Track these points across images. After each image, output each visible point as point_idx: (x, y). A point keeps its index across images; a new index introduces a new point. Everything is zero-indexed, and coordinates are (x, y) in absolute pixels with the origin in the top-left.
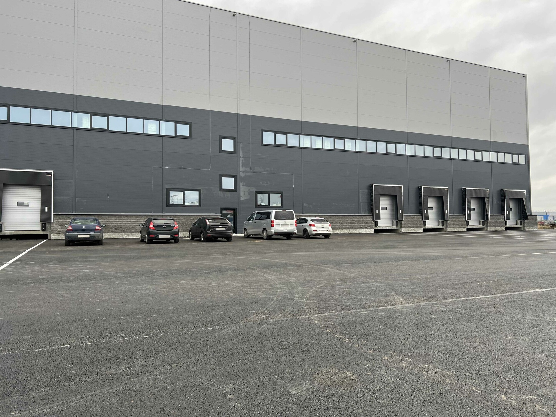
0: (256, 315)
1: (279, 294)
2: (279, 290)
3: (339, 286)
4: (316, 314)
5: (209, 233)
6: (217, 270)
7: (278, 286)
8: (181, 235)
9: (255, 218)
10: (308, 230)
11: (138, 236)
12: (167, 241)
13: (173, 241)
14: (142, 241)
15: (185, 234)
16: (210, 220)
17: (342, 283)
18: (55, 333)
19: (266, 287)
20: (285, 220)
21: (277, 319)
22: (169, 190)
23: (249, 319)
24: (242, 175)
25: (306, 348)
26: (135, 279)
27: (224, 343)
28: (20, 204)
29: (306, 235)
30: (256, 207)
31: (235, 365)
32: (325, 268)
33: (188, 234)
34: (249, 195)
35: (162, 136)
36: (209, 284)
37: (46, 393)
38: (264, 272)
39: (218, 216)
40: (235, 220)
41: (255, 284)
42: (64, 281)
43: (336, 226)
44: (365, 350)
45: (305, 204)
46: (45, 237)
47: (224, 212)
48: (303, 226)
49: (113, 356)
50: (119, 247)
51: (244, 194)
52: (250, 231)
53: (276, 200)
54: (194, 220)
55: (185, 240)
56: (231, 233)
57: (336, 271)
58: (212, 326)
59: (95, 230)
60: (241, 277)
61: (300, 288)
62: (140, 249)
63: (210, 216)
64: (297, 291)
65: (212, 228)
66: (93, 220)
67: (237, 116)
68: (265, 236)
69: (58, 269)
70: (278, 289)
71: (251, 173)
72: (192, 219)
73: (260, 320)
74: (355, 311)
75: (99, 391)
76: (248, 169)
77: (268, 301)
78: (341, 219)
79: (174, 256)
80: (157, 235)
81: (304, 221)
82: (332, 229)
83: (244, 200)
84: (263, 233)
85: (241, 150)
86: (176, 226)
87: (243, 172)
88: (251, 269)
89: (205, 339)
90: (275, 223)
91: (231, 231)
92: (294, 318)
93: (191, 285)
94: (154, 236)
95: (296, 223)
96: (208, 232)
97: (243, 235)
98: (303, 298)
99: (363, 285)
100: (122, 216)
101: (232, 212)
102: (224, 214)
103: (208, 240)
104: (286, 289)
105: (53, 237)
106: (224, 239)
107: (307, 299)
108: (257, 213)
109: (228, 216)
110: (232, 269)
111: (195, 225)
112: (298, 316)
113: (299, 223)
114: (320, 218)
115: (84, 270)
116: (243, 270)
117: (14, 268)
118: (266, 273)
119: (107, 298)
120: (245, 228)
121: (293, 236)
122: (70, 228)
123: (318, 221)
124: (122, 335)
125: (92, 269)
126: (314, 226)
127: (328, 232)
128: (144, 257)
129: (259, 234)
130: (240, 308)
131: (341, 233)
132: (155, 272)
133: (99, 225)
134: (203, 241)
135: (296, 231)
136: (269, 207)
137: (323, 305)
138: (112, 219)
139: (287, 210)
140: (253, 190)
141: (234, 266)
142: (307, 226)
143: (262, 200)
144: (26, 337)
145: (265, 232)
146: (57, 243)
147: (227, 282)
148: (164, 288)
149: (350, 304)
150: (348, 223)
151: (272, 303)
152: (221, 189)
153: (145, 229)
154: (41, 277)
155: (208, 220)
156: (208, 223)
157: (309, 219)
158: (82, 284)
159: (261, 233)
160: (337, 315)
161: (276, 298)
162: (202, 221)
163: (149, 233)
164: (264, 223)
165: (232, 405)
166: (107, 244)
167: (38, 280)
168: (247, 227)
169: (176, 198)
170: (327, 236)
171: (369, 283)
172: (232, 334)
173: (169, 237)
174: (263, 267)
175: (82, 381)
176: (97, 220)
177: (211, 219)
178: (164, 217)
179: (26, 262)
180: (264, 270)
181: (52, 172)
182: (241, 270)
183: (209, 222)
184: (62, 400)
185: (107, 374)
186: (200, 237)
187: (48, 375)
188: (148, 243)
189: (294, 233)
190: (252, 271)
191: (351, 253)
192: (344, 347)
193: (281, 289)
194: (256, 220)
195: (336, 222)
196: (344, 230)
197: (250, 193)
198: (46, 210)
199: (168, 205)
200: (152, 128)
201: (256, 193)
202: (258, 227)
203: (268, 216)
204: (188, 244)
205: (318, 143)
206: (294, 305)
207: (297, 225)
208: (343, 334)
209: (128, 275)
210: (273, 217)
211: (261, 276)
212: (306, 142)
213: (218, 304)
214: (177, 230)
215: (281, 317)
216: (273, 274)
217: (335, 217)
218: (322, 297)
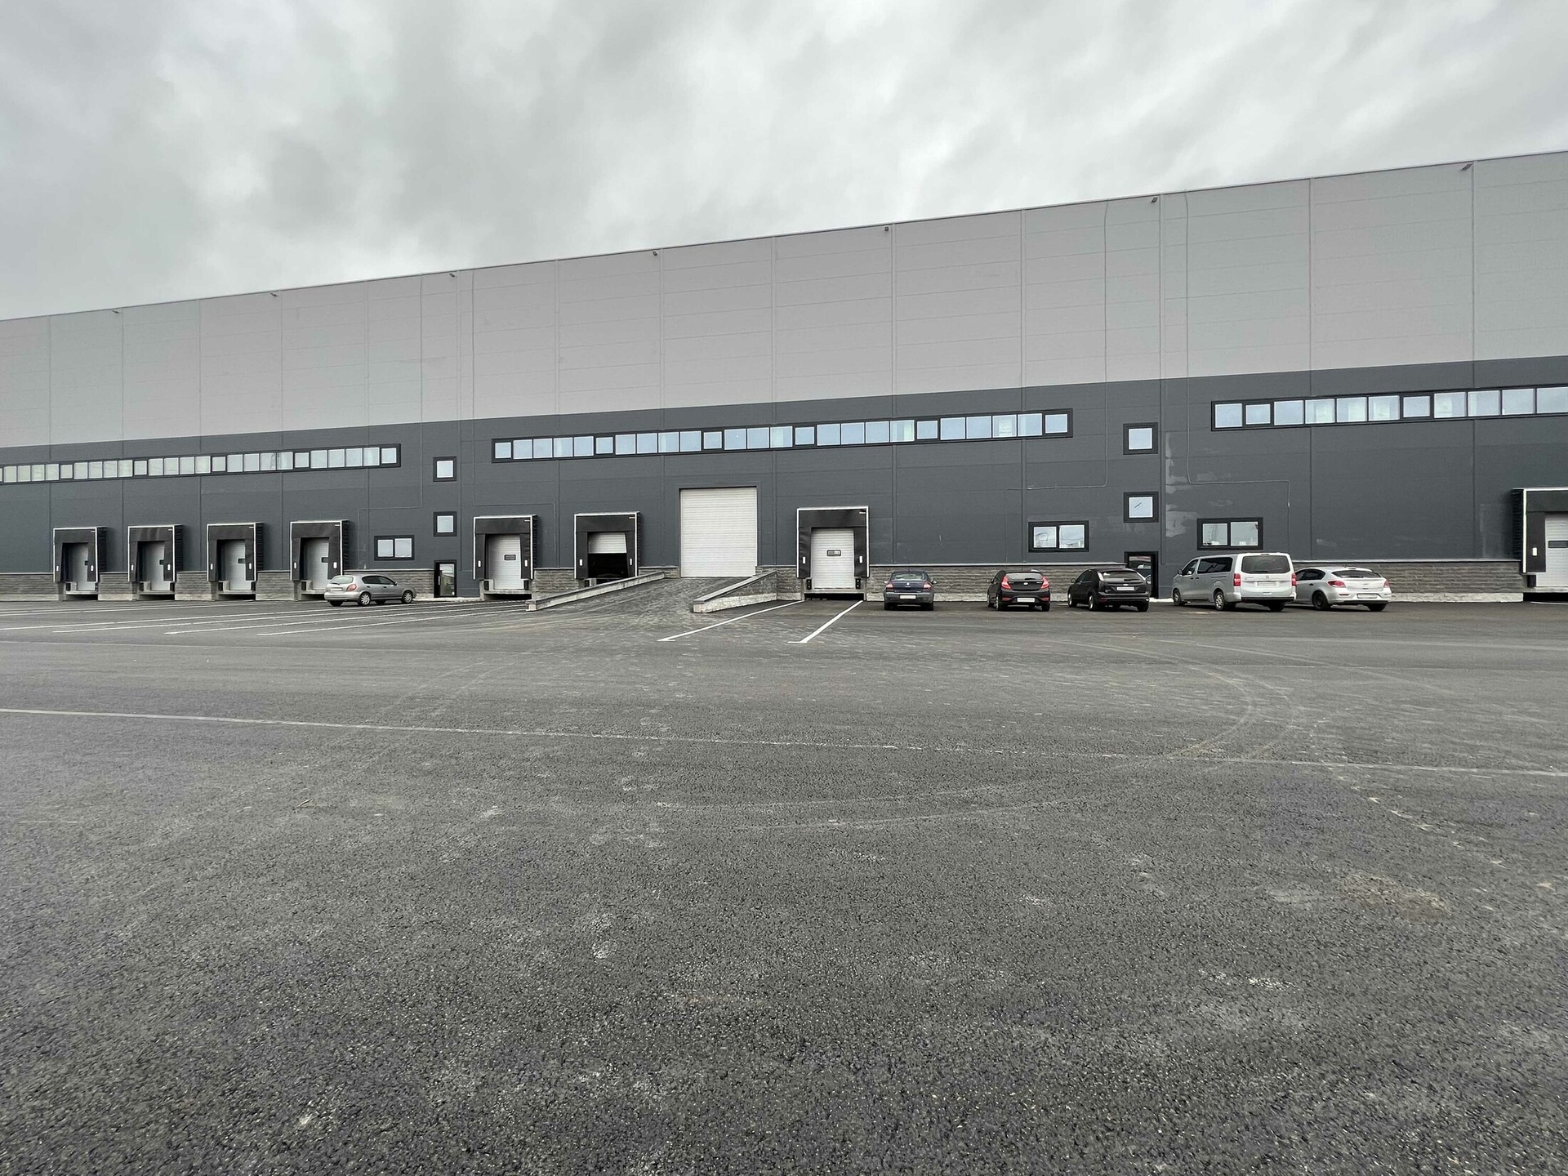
0: (1197, 746)
1: (1251, 715)
2: (1250, 707)
3: (1407, 713)
4: (1342, 761)
5: (1103, 596)
6: (1120, 660)
7: (1248, 699)
8: (1054, 597)
9: (1197, 570)
10: (1326, 592)
11: (984, 598)
12: (1030, 608)
13: (1040, 608)
14: (991, 606)
15: (1060, 597)
16: (1105, 574)
17: (1418, 707)
18: (876, 728)
19: (1220, 699)
20: (1266, 572)
21: (1244, 759)
22: (1032, 525)
23: (1183, 751)
24: (1170, 490)
25: (1315, 822)
26: (981, 664)
27: (1132, 784)
28: (831, 553)
29: (1320, 602)
30: (1199, 549)
31: (1154, 824)
32: (1370, 673)
33: (1065, 597)
34: (1184, 528)
35: (1021, 438)
36: (1105, 682)
37: (868, 804)
38: (1217, 671)
39: (1121, 567)
40: (1154, 573)
41: (1197, 691)
42: (885, 659)
43: (1404, 585)
44: (1481, 857)
45: (1318, 541)
46: (859, 597)
47: (1132, 559)
48: (1311, 584)
49: (952, 773)
50: (957, 613)
51: (1174, 526)
52: (1187, 593)
53: (1245, 533)
54: (1076, 574)
55: (1060, 607)
56: (1147, 596)
57: (1400, 681)
58: (1111, 752)
59: (923, 588)
60: (1167, 675)
61: (1302, 708)
62: (988, 618)
63: (1105, 567)
64: (1295, 712)
65: (1109, 587)
66: (919, 574)
67: (1160, 382)
68: (1219, 601)
69: (880, 642)
70: (1247, 703)
71: (1189, 487)
72: (1075, 570)
73: (1206, 755)
74: (1453, 769)
75: (935, 816)
76: (1183, 479)
77: (1225, 724)
78: (1420, 570)
79: (1042, 633)
80: (1013, 597)
81: (1316, 575)
82: (1393, 592)
83: (1175, 536)
84: (1215, 598)
85: (1167, 447)
86: (1046, 583)
87: (1172, 485)
88: (1187, 662)
89: (1098, 772)
90: (1242, 579)
91: (1146, 593)
92: (1284, 762)
93: (1071, 681)
94: (1009, 599)
95: (1294, 580)
96: (1103, 594)
97: (1171, 600)
98: (1308, 727)
99: (1480, 717)
100: (961, 569)
101: (1148, 559)
102: (1133, 562)
103: (1101, 607)
104: (1266, 705)
105: (870, 597)
106: (1133, 607)
107: (1319, 730)
108: (1202, 560)
109: (1141, 567)
110: (1151, 661)
111: (1077, 581)
112: (1297, 760)
113: (1301, 580)
114: (1358, 569)
115: (910, 644)
116: (1171, 663)
117: (827, 637)
118: (1221, 672)
119: (941, 687)
120: (1176, 589)
121: (1287, 605)
122: (890, 586)
123: (1353, 575)
124: (963, 744)
125: (920, 644)
126: (1340, 584)
127: (1379, 598)
128: (994, 631)
129: (1207, 600)
130: (1166, 730)
131: (1420, 600)
132: (1012, 656)
133: (928, 581)
134: (1092, 610)
135: (1294, 595)
136: (1228, 548)
137: (1360, 746)
138: (946, 573)
139: (1271, 554)
140: (1193, 516)
141: (1153, 655)
142: (1324, 585)
143: (1214, 535)
144: (842, 727)
145: (1219, 596)
146: (873, 606)
147: (1138, 682)
148: (1027, 682)
149: (1437, 754)
150: (1439, 579)
151: (1234, 728)
152: (1127, 519)
153: (996, 589)
154: (856, 650)
155: (1102, 573)
156: (1102, 579)
157: (1328, 571)
158: (908, 665)
159: (1211, 598)
160: (1399, 772)
161: (1242, 721)
162: (1091, 575)
163: (1001, 595)
164: (1217, 579)
165: (1149, 890)
166: (940, 609)
167: (854, 656)
168: (1179, 586)
169: (1045, 537)
170: (1376, 607)
171: (1501, 714)
172: (1149, 772)
173: (1032, 600)
174: (1216, 661)
175: (912, 798)
176: (926, 574)
177: (1107, 573)
178: (1025, 569)
179: (839, 630)
180: (1217, 667)
181: (867, 508)
182: (1167, 662)
183: (1104, 577)
184: (887, 818)
185: (944, 796)
186: (1087, 602)
187: (869, 781)
188: (999, 610)
189: (1290, 600)
190: (1191, 667)
191: (1448, 644)
192: (1417, 839)
193: (1255, 704)
195: (1404, 577)
196: (1428, 594)
197: (1187, 523)
198: (861, 561)
199: (1032, 549)
200: (1005, 426)
201: (1201, 522)
202: (1205, 586)
203: (1227, 565)
204: (1067, 613)
205: (1354, 411)
206: (1285, 739)
207: (1298, 583)
208: (1415, 813)
209: (971, 657)
210: (1237, 567)
211: (1210, 677)
212: (1321, 412)
213: (1121, 717)
214: (1047, 590)
215: (1254, 757)
216: (1237, 677)
217: (1402, 566)
218: (1358, 731)
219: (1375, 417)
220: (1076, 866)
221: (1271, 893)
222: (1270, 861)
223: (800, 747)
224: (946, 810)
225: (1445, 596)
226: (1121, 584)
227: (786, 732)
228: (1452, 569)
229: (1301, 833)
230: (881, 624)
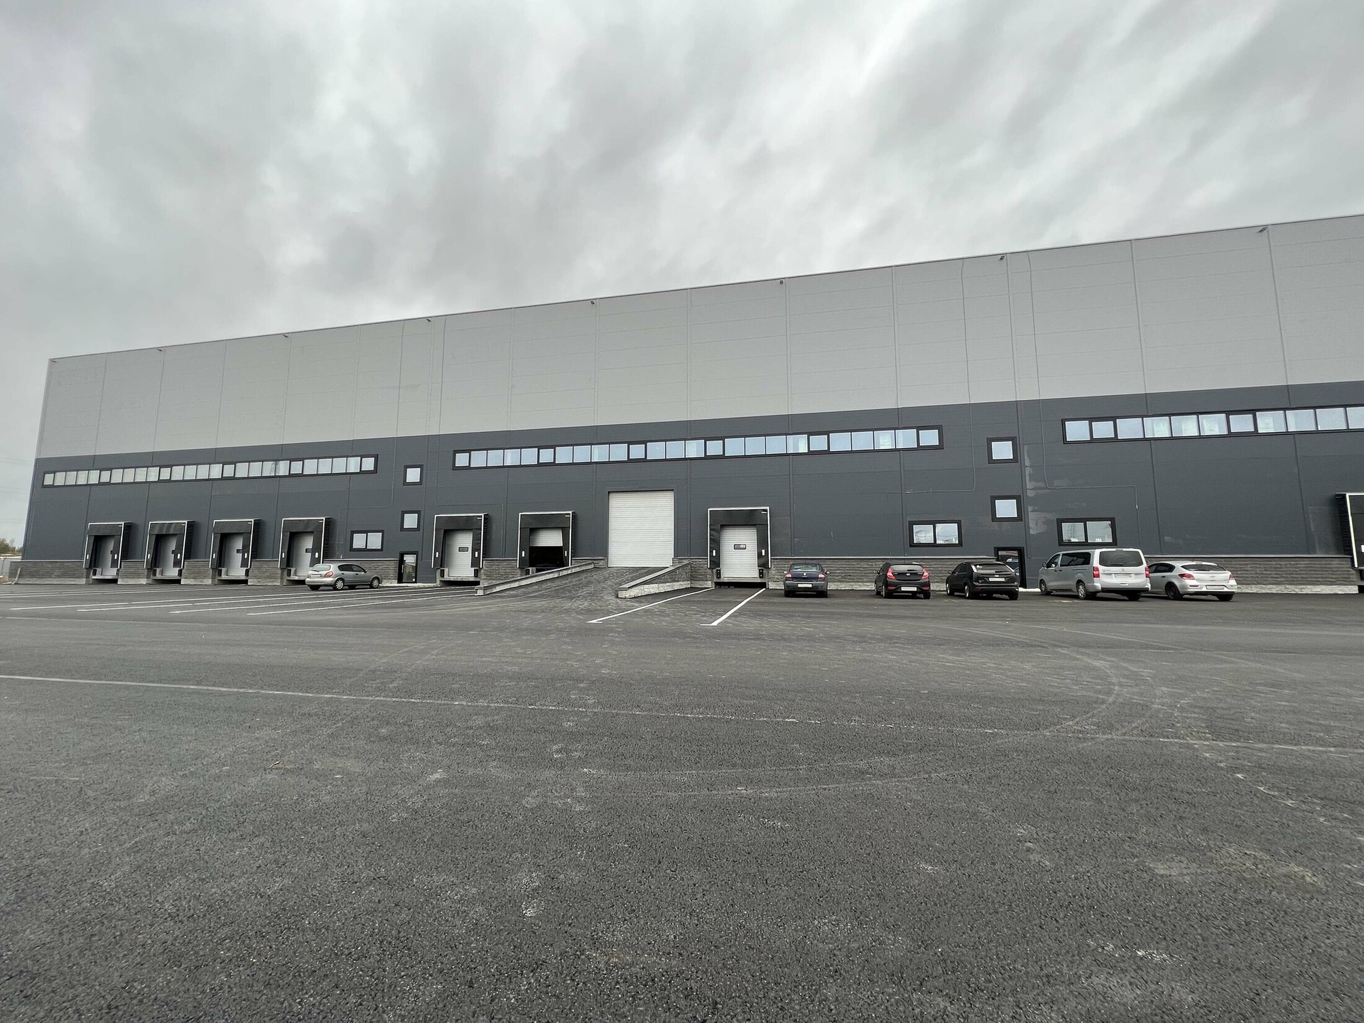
0: (1071, 723)
1: (1118, 695)
2: (1117, 688)
3: (1262, 695)
4: (1207, 739)
5: (977, 586)
6: (996, 643)
7: (1115, 680)
8: (933, 587)
9: (1059, 563)
10: (1177, 583)
11: (872, 587)
12: (913, 596)
13: (922, 596)
14: (878, 594)
15: (939, 587)
16: (978, 566)
17: (1272, 689)
18: (779, 702)
19: (1089, 680)
20: (1121, 566)
21: (1115, 736)
22: (911, 524)
23: (1058, 727)
24: (1030, 494)
25: (1186, 797)
26: (871, 645)
27: (1013, 758)
29: (1172, 593)
30: (1060, 544)
31: (1036, 796)
32: (1224, 657)
33: (944, 587)
34: (1046, 526)
35: (899, 450)
36: (983, 663)
37: (773, 773)
38: (1083, 654)
39: (992, 560)
40: (1022, 566)
41: (1068, 672)
42: (785, 640)
43: (1248, 577)
44: (1348, 833)
45: (1166, 538)
46: (762, 585)
47: (1001, 553)
48: (1164, 577)
49: (848, 745)
50: (853, 601)
51: (1037, 525)
52: (1052, 584)
53: (1100, 532)
54: (953, 567)
55: (939, 596)
56: (1016, 586)
57: (1253, 665)
58: (991, 727)
59: (818, 578)
60: (1039, 657)
61: (1164, 689)
62: (875, 605)
63: (978, 560)
64: (1158, 693)
65: (982, 578)
66: (815, 565)
67: (1016, 403)
68: (1082, 592)
69: (780, 625)
70: (1113, 684)
71: (1047, 490)
72: (951, 563)
73: (1080, 732)
74: (1312, 748)
76: (1041, 484)
77: (1095, 702)
78: (1262, 564)
79: (924, 618)
80: (898, 586)
81: (1167, 568)
82: (1238, 584)
83: (1037, 534)
84: (1078, 588)
85: (1026, 457)
86: (926, 574)
87: (1032, 490)
88: (1056, 646)
89: (981, 746)
90: (1101, 571)
91: (1016, 583)
92: (1153, 739)
93: (953, 662)
94: (894, 588)
95: (1148, 572)
96: (977, 583)
97: (1039, 590)
98: (1172, 706)
99: (1331, 699)
100: (850, 561)
101: (1015, 553)
102: (1002, 556)
103: (976, 595)
104: (1132, 686)
105: (771, 585)
106: (1004, 596)
107: (1182, 709)
108: (1063, 555)
109: (1010, 560)
110: (1023, 644)
111: (953, 573)
112: (1164, 737)
113: (1154, 572)
114: (1204, 563)
115: (808, 628)
116: (1042, 646)
117: (734, 620)
118: (1089, 655)
119: (836, 666)
120: (1042, 580)
121: (1144, 595)
122: (789, 576)
123: (1201, 568)
124: (857, 719)
125: (816, 627)
126: (1190, 577)
127: (1226, 590)
129: (1070, 590)
130: (1041, 708)
131: (1263, 591)
132: (898, 638)
133: (822, 571)
134: (968, 598)
135: (1149, 586)
136: (1085, 544)
137: (1222, 725)
138: (838, 564)
139: (1124, 550)
140: (1053, 517)
141: (1025, 639)
142: (1174, 576)
143: (1073, 533)
145: (1081, 587)
146: (775, 593)
147: (1013, 663)
148: (913, 662)
149: (1295, 733)
150: (1279, 573)
151: (1104, 706)
152: (994, 518)
153: (882, 579)
154: (761, 633)
155: (976, 566)
156: (975, 571)
157: (1178, 565)
158: (805, 646)
159: (1074, 589)
160: (1261, 750)
161: (1111, 700)
162: (966, 567)
163: (887, 584)
164: (1079, 572)
165: (1035, 860)
166: (833, 596)
167: (758, 637)
168: (1045, 578)
169: (923, 534)
170: (1225, 597)
171: (1350, 696)
172: (1028, 747)
173: (915, 589)
174: (1083, 645)
176: (820, 565)
177: (980, 565)
178: (907, 562)
179: (745, 614)
180: (1084, 650)
181: (768, 508)
182: (1039, 646)
183: (977, 569)
184: (789, 786)
185: (842, 766)
186: (963, 591)
187: (773, 752)
188: (886, 597)
189: (1146, 590)
190: (1059, 650)
192: (1285, 815)
193: (1121, 685)
194: (1061, 566)
195: (1247, 571)
196: (1271, 586)
197: (1047, 522)
198: (763, 554)
199: (912, 545)
200: (885, 440)
201: (1060, 522)
202: (1066, 579)
203: (1086, 559)
204: (946, 601)
205: (1187, 427)
206: (1151, 717)
207: (1151, 575)
208: (1280, 790)
209: (862, 639)
210: (1096, 561)
211: (1078, 659)
212: (1158, 428)
213: (999, 696)
214: (927, 580)
215: (1124, 734)
216: (1102, 659)
217: (1243, 561)
218: (1218, 711)
219: (1206, 432)
220: (965, 835)
221: (1151, 865)
222: (1147, 834)
223: (712, 719)
224: (843, 780)
225: (1286, 588)
226: (992, 575)
227: (699, 706)
228: (1290, 564)
229: (1173, 807)
230: (781, 609)
